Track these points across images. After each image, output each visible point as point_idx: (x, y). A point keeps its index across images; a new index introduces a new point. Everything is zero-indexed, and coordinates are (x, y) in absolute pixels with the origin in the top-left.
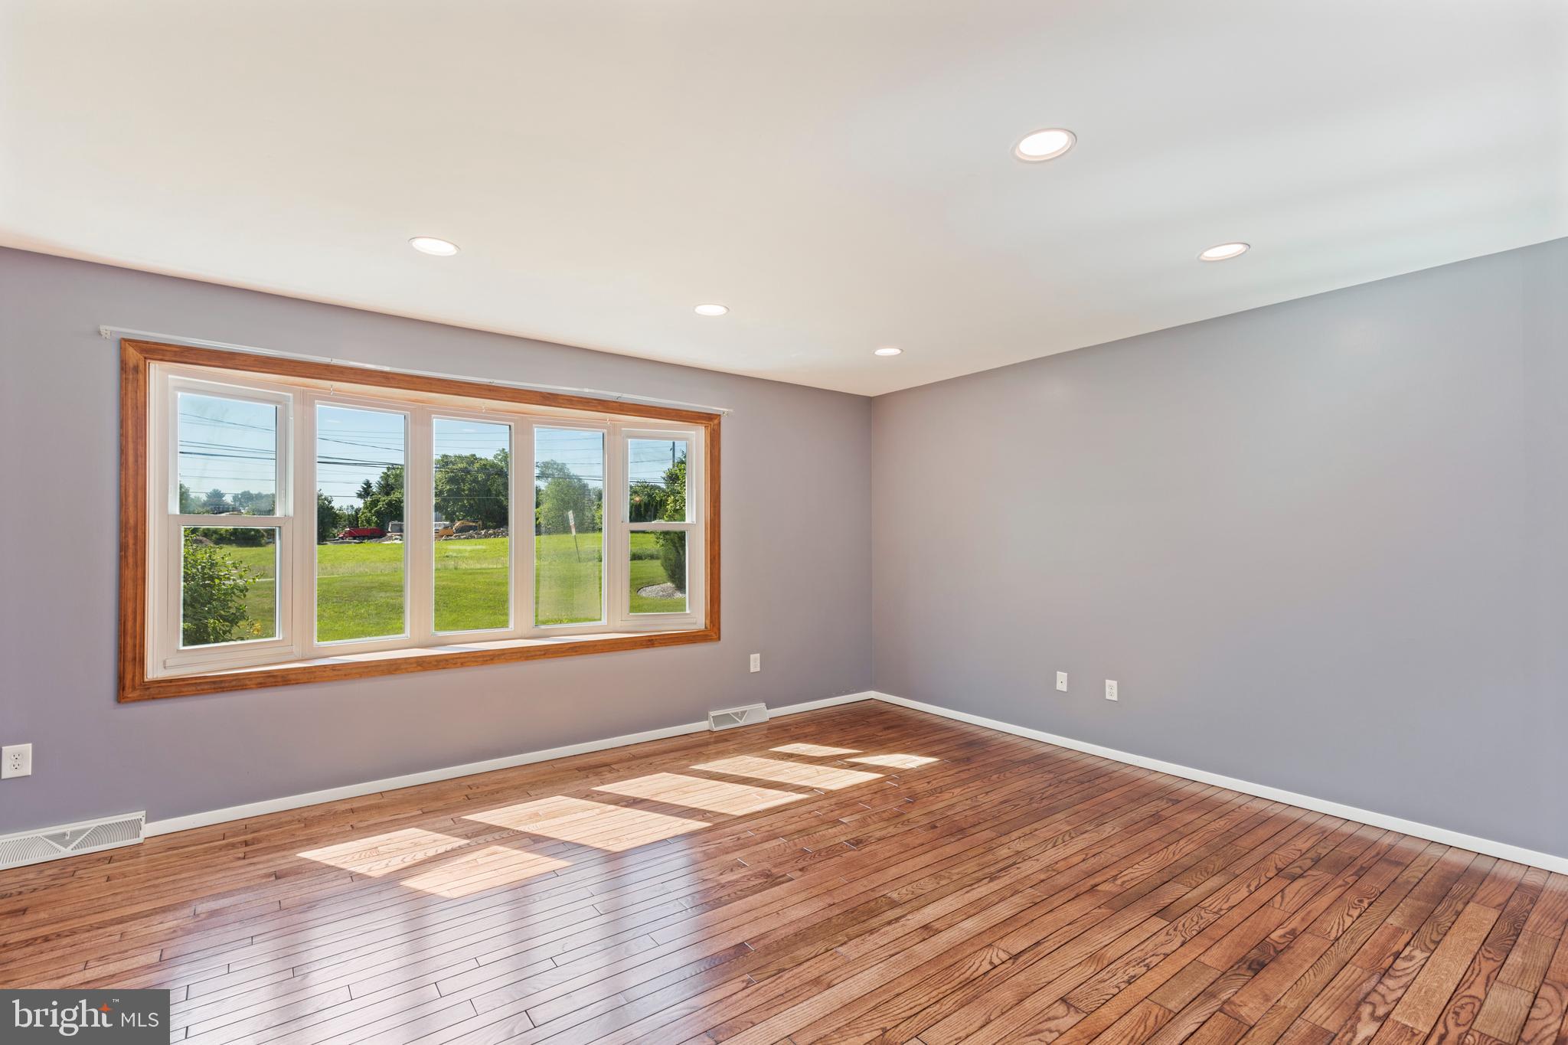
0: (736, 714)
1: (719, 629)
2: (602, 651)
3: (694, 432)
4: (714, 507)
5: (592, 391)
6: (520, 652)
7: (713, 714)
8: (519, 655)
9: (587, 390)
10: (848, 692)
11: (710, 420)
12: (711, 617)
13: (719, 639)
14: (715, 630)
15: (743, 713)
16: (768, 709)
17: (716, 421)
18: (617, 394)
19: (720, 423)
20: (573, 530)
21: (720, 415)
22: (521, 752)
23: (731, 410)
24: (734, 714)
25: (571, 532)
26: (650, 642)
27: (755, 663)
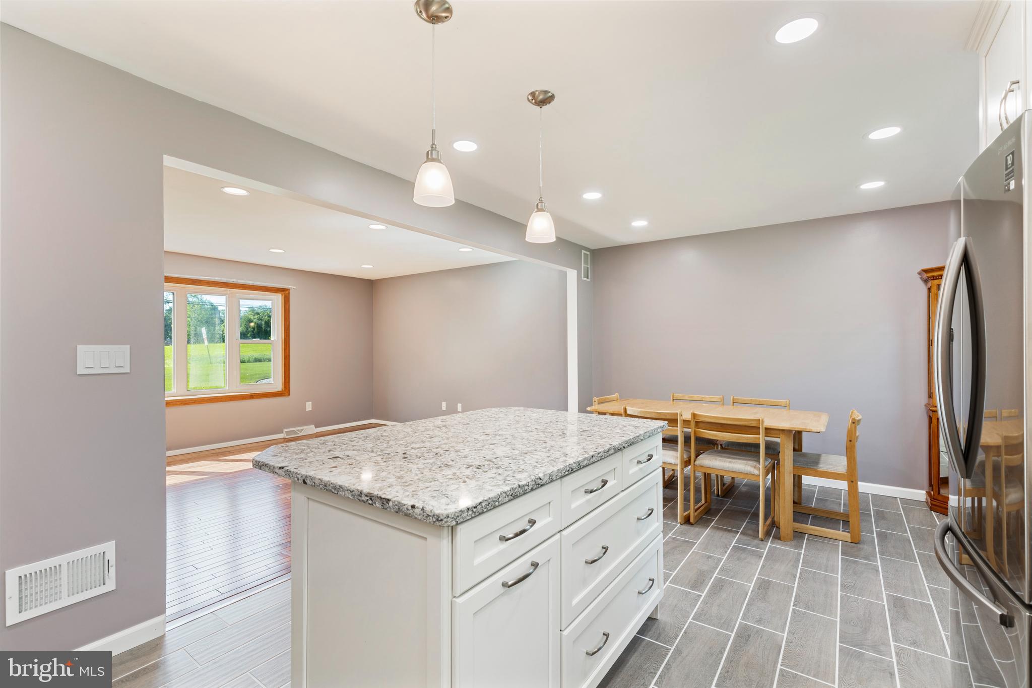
0: (298, 430)
1: (289, 390)
2: (226, 401)
3: (275, 297)
4: (286, 333)
5: (219, 278)
6: (181, 401)
7: (285, 430)
8: (180, 403)
9: (217, 278)
10: (360, 420)
11: (285, 292)
12: (285, 385)
13: (289, 395)
14: (287, 390)
15: (302, 430)
16: (316, 428)
17: (287, 292)
18: (233, 280)
19: (289, 293)
20: (206, 342)
21: (289, 289)
22: (182, 448)
23: (295, 287)
24: (297, 430)
25: (203, 342)
26: (252, 397)
27: (309, 406)
